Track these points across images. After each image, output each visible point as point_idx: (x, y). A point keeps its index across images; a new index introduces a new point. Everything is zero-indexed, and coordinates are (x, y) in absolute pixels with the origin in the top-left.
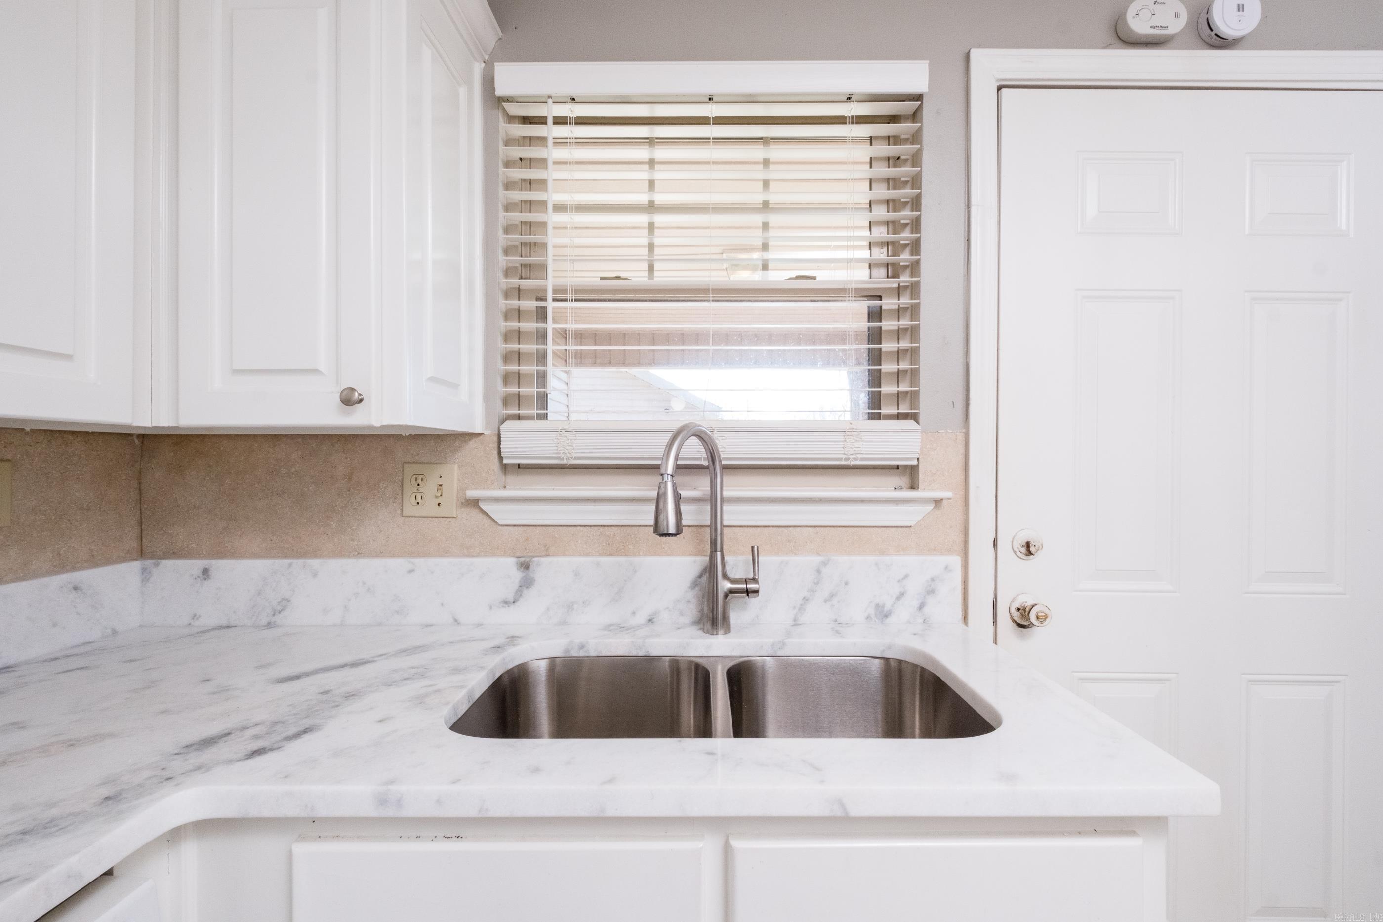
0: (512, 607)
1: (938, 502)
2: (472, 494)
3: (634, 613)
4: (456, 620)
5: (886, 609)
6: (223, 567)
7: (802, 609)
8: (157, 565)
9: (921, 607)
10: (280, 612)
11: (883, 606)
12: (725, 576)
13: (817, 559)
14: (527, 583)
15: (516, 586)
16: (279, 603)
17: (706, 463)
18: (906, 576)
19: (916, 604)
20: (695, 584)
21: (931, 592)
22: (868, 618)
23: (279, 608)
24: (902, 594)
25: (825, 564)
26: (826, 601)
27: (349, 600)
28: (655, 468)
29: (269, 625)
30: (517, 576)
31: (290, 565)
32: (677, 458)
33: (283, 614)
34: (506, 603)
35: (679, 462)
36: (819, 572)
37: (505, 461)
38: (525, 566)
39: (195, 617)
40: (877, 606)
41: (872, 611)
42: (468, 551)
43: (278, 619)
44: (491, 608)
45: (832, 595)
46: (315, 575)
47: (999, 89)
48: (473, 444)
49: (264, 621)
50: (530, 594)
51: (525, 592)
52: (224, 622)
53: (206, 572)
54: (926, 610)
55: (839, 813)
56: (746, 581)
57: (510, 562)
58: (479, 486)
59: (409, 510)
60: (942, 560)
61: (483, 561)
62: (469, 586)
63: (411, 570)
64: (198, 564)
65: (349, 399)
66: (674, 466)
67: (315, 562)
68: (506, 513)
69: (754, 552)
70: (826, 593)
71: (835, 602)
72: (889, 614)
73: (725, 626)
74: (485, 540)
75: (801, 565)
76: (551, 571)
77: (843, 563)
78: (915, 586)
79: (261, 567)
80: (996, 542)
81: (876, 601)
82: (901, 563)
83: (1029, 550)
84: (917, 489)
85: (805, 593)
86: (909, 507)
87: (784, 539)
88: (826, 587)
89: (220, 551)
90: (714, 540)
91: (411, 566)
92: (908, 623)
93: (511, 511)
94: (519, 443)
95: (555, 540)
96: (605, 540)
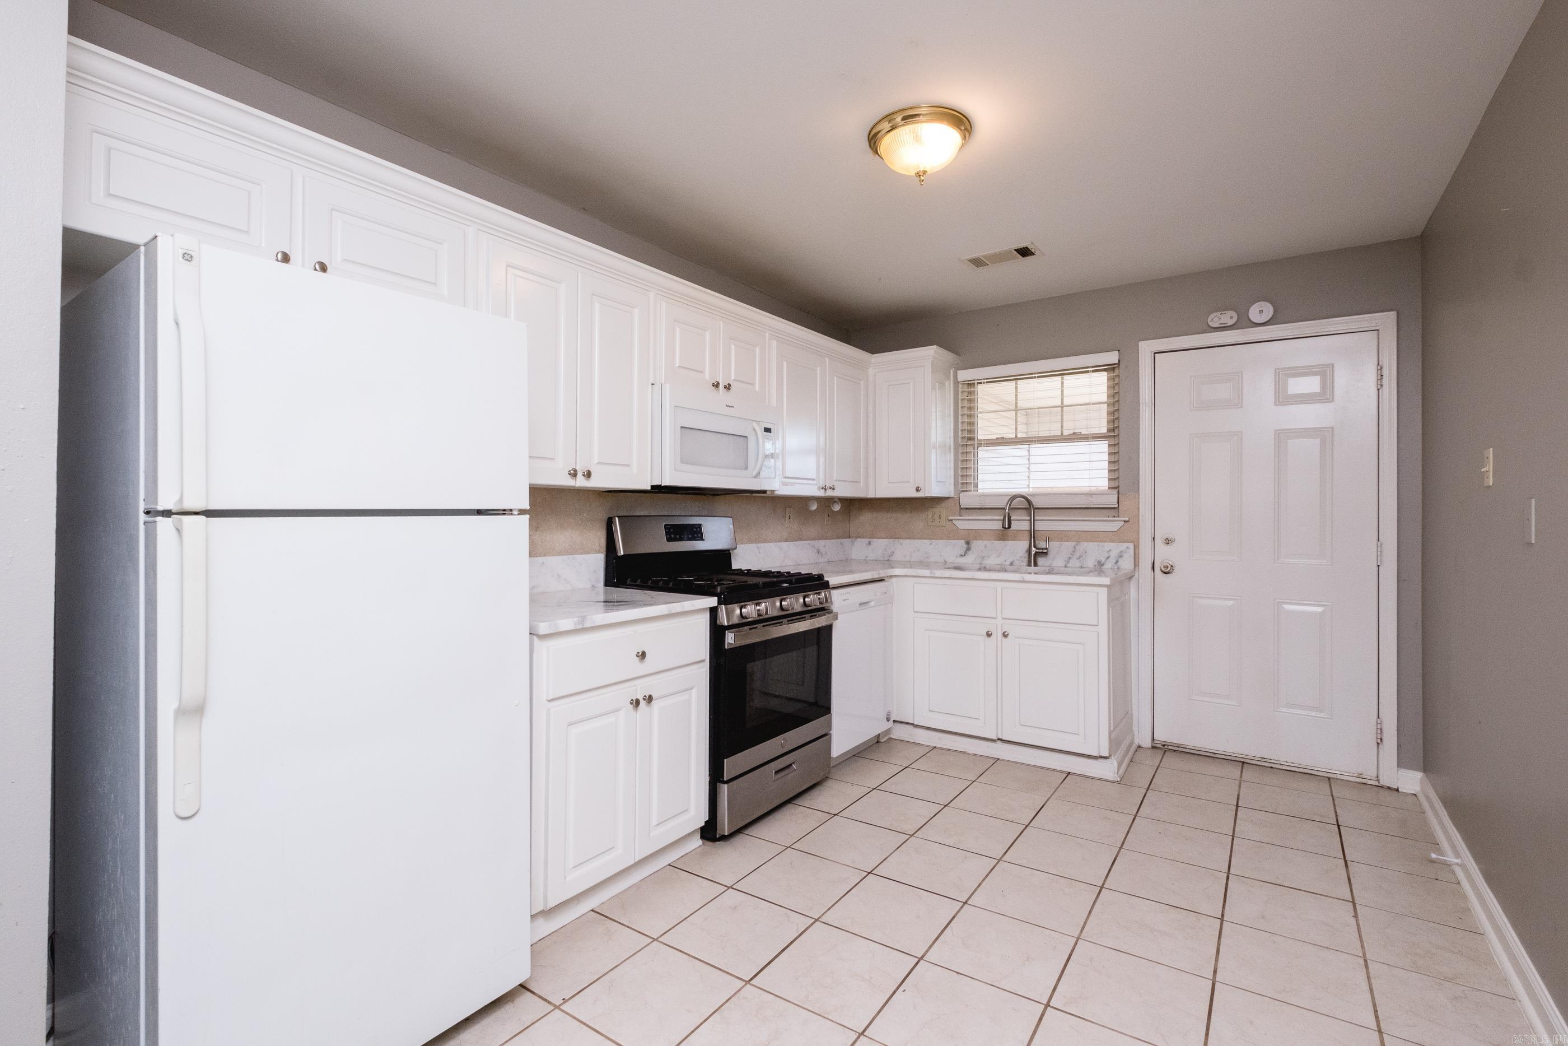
0: (963, 557)
1: (1125, 522)
2: (951, 518)
3: (1005, 561)
4: (943, 560)
6: (875, 541)
7: (1068, 562)
8: (856, 540)
9: (1117, 562)
11: (1100, 561)
12: (1035, 547)
13: (1073, 544)
14: (968, 549)
15: (965, 549)
17: (1028, 507)
18: (1110, 550)
19: (1114, 561)
20: (1026, 552)
21: (1121, 556)
22: (1095, 566)
24: (1108, 557)
25: (1077, 545)
26: (1078, 559)
27: (912, 552)
28: (1003, 508)
29: (888, 560)
30: (965, 546)
31: (895, 541)
32: (1011, 505)
34: (961, 556)
36: (1075, 547)
37: (962, 507)
38: (968, 543)
39: (866, 557)
40: (1098, 561)
41: (1096, 563)
42: (948, 538)
43: (890, 558)
44: (956, 557)
45: (1080, 557)
46: (902, 544)
47: (1155, 354)
48: (950, 500)
49: (887, 559)
50: (970, 553)
51: (968, 552)
53: (870, 543)
54: (1119, 563)
55: (1022, 580)
56: (1043, 549)
57: (963, 542)
58: (952, 516)
59: (930, 524)
60: (1126, 545)
61: (954, 542)
62: (949, 550)
63: (931, 544)
64: (867, 540)
65: (918, 490)
66: (1010, 509)
67: (901, 540)
68: (962, 525)
69: (1048, 540)
70: (1078, 556)
71: (1081, 559)
72: (1103, 565)
73: (1036, 565)
74: (954, 534)
75: (1068, 545)
76: (977, 545)
77: (1084, 545)
78: (1114, 554)
79: (885, 541)
80: (1154, 538)
81: (1098, 559)
82: (1108, 546)
83: (1168, 541)
84: (1119, 517)
85: (1069, 556)
86: (1111, 524)
87: (1063, 536)
88: (1078, 554)
89: (873, 537)
90: (1032, 535)
91: (931, 542)
92: (1112, 568)
93: (963, 524)
94: (966, 500)
95: (977, 534)
96: (994, 535)
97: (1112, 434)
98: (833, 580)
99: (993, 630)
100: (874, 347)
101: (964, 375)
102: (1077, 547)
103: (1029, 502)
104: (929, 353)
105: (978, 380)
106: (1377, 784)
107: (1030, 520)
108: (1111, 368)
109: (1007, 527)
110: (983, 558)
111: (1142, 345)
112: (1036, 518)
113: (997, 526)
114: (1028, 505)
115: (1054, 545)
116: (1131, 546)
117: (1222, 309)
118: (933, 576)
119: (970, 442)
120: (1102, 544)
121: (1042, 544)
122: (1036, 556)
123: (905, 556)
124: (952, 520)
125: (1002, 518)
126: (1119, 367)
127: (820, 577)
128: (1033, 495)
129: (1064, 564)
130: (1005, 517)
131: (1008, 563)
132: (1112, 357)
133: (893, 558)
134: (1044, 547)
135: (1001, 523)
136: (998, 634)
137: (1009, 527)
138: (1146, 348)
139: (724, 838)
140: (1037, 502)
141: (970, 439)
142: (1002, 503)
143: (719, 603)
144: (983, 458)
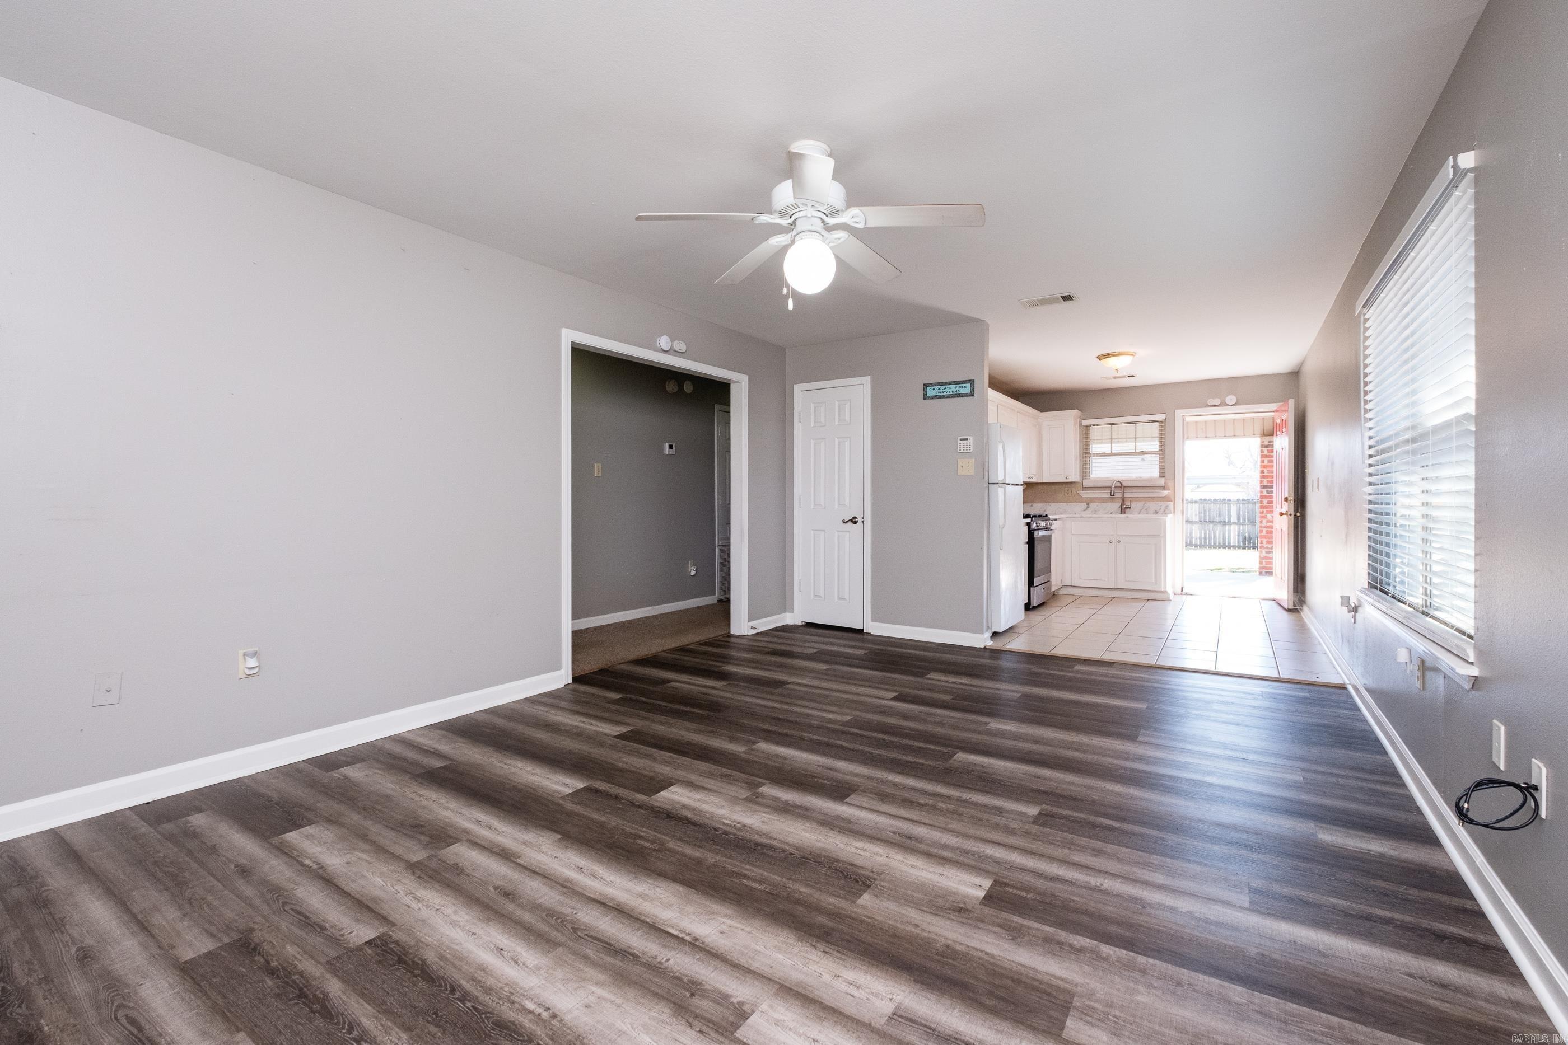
1: (1169, 492)
12: (1124, 505)
13: (1143, 503)
14: (1088, 507)
15: (1086, 508)
20: (1119, 507)
21: (1166, 508)
22: (1154, 513)
24: (1160, 509)
25: (1145, 503)
28: (1107, 487)
30: (1086, 506)
32: (1114, 485)
34: (1084, 511)
37: (1083, 486)
38: (1088, 504)
42: (1077, 502)
44: (1082, 511)
47: (1182, 417)
48: (1077, 483)
51: (1088, 509)
54: (1165, 511)
57: (1085, 504)
58: (1079, 491)
59: (1066, 495)
60: (1168, 503)
61: (1080, 504)
62: (1078, 507)
63: (1067, 505)
65: (1066, 478)
66: (1114, 487)
67: (1050, 504)
69: (1130, 501)
71: (1146, 510)
72: (1157, 512)
73: (1125, 513)
74: (1079, 500)
75: (1140, 504)
76: (1092, 505)
77: (1148, 504)
78: (1162, 507)
79: (1041, 505)
81: (1155, 510)
82: (1159, 503)
84: (1165, 490)
85: (1140, 509)
86: (1161, 493)
87: (1138, 499)
88: (1145, 508)
90: (1123, 500)
92: (1161, 514)
93: (1084, 495)
94: (1086, 483)
95: (1093, 500)
96: (1102, 500)
97: (1161, 452)
98: (1051, 517)
99: (1112, 540)
100: (1042, 408)
101: (1085, 422)
102: (1145, 505)
103: (1122, 484)
104: (1074, 412)
105: (1092, 425)
107: (1122, 493)
108: (1161, 422)
109: (1112, 496)
110: (1096, 511)
111: (1177, 411)
112: (1125, 491)
113: (1109, 496)
114: (1122, 486)
115: (1133, 504)
116: (1171, 503)
117: (1214, 397)
119: (1087, 455)
120: (1157, 503)
121: (1127, 504)
122: (1123, 510)
123: (1052, 512)
124: (1079, 493)
126: (1165, 421)
127: (1046, 516)
128: (1123, 481)
129: (1139, 512)
130: (1111, 491)
131: (1109, 513)
132: (1162, 417)
136: (1115, 542)
138: (1179, 413)
139: (1035, 608)
140: (1125, 484)
141: (1086, 453)
142: (1110, 484)
143: (1032, 520)
144: (1095, 462)
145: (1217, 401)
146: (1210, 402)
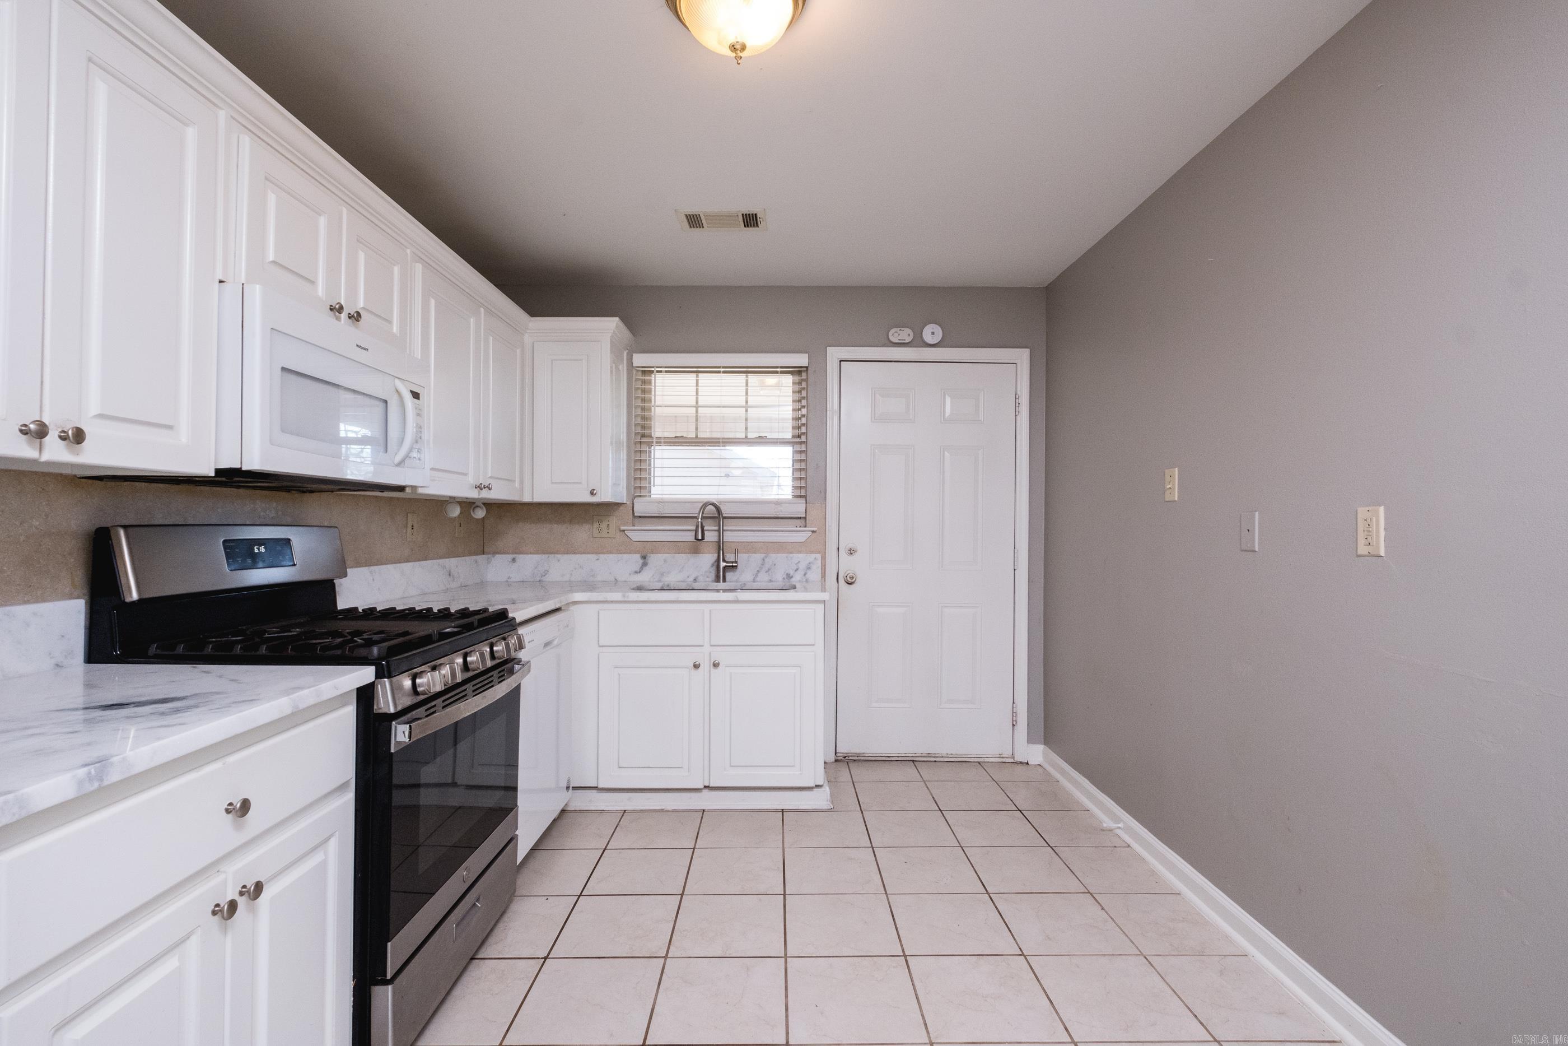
0: (639, 574)
1: (813, 532)
2: (622, 528)
3: (688, 577)
4: (616, 579)
5: (791, 575)
6: (520, 558)
7: (756, 575)
8: (494, 557)
9: (805, 575)
10: (544, 576)
11: (789, 574)
12: (724, 561)
13: (763, 555)
14: (645, 564)
15: (641, 564)
16: (544, 572)
17: (717, 515)
18: (799, 562)
19: (803, 573)
20: (713, 565)
21: (809, 568)
22: (784, 578)
23: (544, 574)
24: (797, 569)
25: (766, 557)
26: (766, 572)
27: (572, 571)
28: (696, 517)
29: (540, 581)
30: (641, 561)
31: (549, 557)
32: (703, 513)
33: (546, 576)
34: (636, 572)
35: (704, 515)
36: (764, 560)
37: (635, 515)
38: (644, 557)
39: (509, 578)
40: (787, 574)
41: (785, 576)
42: (620, 552)
43: (544, 579)
44: (630, 574)
45: (769, 570)
46: (559, 561)
47: (841, 361)
48: (622, 506)
50: (646, 569)
51: (644, 568)
52: (522, 580)
53: (514, 560)
54: (807, 576)
56: (732, 562)
57: (638, 556)
58: (625, 525)
59: (595, 535)
60: (814, 556)
61: (626, 556)
62: (621, 566)
63: (598, 559)
64: (510, 557)
65: (592, 493)
66: (703, 518)
67: (559, 556)
68: (635, 536)
69: (736, 552)
70: (767, 569)
71: (770, 572)
72: (792, 577)
73: (724, 580)
74: (627, 547)
75: (758, 557)
76: (655, 559)
77: (773, 557)
78: (802, 566)
79: (536, 557)
80: (838, 548)
81: (787, 572)
82: (797, 557)
83: (851, 552)
84: (806, 527)
85: (758, 569)
86: (801, 534)
87: (751, 547)
88: (767, 566)
89: (518, 551)
90: (720, 546)
91: (597, 557)
92: (800, 581)
93: (637, 534)
94: (641, 507)
95: (656, 547)
96: (676, 547)
97: (798, 440)
99: (700, 661)
101: (640, 360)
102: (766, 560)
103: (718, 510)
104: (609, 326)
105: (657, 367)
106: (1013, 761)
107: (719, 531)
108: (797, 371)
109: (700, 538)
110: (662, 574)
111: (830, 350)
112: (725, 528)
113: (690, 537)
114: (720, 514)
115: (742, 558)
116: (819, 556)
117: (901, 326)
118: (626, 599)
119: (644, 440)
120: (791, 555)
121: (730, 557)
122: (723, 571)
123: (563, 575)
124: (624, 531)
125: (695, 528)
126: (807, 370)
127: (503, 614)
128: (720, 502)
129: (752, 578)
130: (697, 527)
131: (691, 579)
132: (801, 360)
133: (546, 579)
134: (732, 559)
135: (693, 533)
136: (705, 666)
137: (703, 538)
138: (835, 353)
140: (726, 511)
141: (643, 436)
142: (694, 511)
143: (379, 675)
144: (662, 457)
145: (906, 335)
146: (895, 335)
